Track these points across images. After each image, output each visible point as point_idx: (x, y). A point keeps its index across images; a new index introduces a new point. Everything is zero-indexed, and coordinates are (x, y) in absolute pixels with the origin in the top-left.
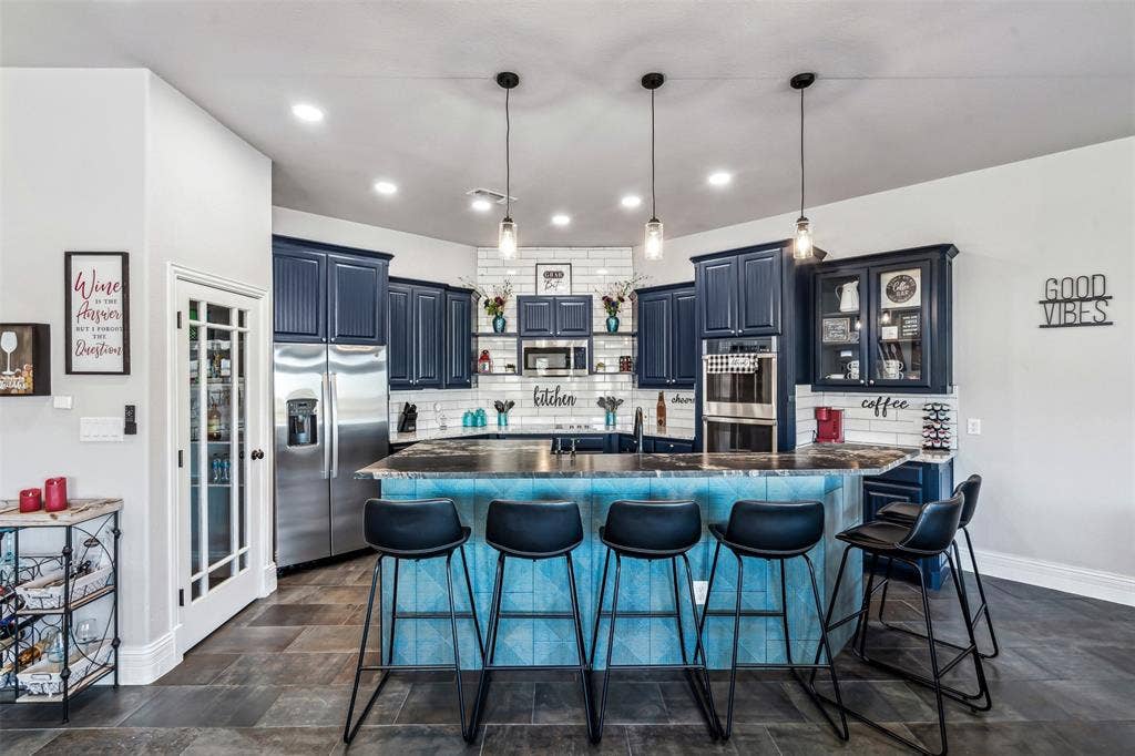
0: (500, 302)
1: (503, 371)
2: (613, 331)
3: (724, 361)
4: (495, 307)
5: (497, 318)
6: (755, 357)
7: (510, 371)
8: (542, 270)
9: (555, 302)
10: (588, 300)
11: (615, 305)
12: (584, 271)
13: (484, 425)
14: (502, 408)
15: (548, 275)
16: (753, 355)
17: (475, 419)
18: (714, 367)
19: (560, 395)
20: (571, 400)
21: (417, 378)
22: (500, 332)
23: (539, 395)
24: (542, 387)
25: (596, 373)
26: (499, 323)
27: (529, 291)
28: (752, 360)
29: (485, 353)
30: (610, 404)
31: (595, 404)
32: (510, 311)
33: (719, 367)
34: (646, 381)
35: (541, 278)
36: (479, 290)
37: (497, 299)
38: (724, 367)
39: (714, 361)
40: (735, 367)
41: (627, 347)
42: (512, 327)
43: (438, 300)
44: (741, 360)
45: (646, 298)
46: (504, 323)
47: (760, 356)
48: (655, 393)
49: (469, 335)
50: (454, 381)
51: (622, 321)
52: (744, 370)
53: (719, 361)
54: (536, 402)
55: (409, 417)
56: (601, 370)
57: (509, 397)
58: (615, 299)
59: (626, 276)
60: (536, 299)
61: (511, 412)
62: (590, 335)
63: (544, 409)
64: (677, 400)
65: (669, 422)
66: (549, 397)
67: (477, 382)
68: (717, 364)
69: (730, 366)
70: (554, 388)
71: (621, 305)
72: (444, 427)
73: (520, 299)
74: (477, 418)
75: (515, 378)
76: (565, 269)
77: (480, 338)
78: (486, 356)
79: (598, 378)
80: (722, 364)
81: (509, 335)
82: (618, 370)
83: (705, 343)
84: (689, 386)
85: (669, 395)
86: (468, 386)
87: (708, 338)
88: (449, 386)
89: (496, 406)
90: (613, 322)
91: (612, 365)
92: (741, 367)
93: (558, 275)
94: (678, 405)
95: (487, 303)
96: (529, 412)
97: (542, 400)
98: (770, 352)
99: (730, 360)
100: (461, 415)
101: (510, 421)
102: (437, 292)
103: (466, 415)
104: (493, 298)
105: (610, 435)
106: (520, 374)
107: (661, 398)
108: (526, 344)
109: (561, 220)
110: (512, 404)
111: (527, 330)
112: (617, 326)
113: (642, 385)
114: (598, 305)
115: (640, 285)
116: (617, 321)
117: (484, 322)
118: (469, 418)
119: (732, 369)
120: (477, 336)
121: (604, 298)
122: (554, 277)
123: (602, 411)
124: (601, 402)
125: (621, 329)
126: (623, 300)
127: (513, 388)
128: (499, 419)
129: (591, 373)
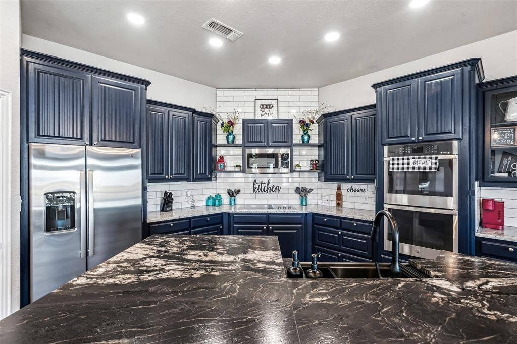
0: (231, 123)
1: (233, 169)
2: (306, 144)
3: (406, 162)
4: (228, 127)
5: (229, 134)
6: (436, 159)
7: (237, 169)
8: (259, 103)
9: (268, 123)
10: (290, 122)
11: (308, 125)
12: (286, 104)
13: (220, 205)
14: (232, 194)
15: (262, 106)
16: (434, 156)
17: (214, 200)
18: (396, 167)
19: (271, 185)
20: (278, 189)
21: (172, 174)
22: (231, 144)
23: (257, 185)
24: (259, 180)
25: (295, 171)
26: (231, 138)
27: (251, 116)
28: (434, 161)
29: (221, 157)
30: (303, 192)
31: (294, 192)
32: (238, 129)
33: (401, 166)
34: (330, 177)
35: (258, 109)
36: (217, 116)
37: (229, 122)
38: (406, 166)
39: (396, 162)
40: (416, 166)
41: (314, 154)
42: (239, 140)
43: (187, 119)
44: (423, 161)
45: (331, 120)
46: (234, 138)
47: (440, 157)
48: (335, 185)
49: (210, 145)
50: (200, 176)
51: (312, 137)
52: (425, 169)
53: (401, 162)
54: (254, 189)
55: (167, 201)
56: (298, 169)
57: (237, 187)
58: (308, 121)
59: (315, 106)
60: (255, 121)
61: (238, 196)
62: (291, 146)
63: (260, 195)
64: (351, 189)
65: (345, 204)
66: (263, 187)
67: (216, 177)
68: (398, 164)
69: (411, 166)
70: (266, 181)
71: (312, 126)
72: (193, 207)
73: (245, 122)
74: (215, 201)
75: (241, 174)
76: (274, 103)
77: (218, 148)
78: (222, 159)
79: (296, 174)
80: (403, 164)
81: (237, 146)
82: (308, 169)
83: (386, 148)
84: (371, 181)
85: (345, 186)
86: (209, 179)
87: (389, 144)
88: (195, 180)
89: (228, 193)
90: (306, 137)
91: (306, 166)
92: (422, 166)
93: (269, 106)
94: (352, 193)
95: (222, 125)
96: (249, 196)
97: (259, 188)
98: (451, 153)
99: (412, 161)
100: (206, 198)
101: (238, 202)
102: (187, 114)
103: (209, 198)
104: (227, 121)
105: (306, 214)
106: (244, 171)
107: (339, 188)
108: (248, 151)
109: (275, 60)
110: (238, 191)
111: (249, 142)
112: (309, 141)
113: (327, 180)
114: (296, 126)
115: (325, 111)
116: (309, 136)
117: (221, 137)
118: (211, 200)
119: (413, 168)
120: (216, 146)
121: (300, 121)
122: (267, 108)
123: (298, 196)
124: (298, 190)
125: (311, 142)
126: (313, 123)
127: (239, 180)
128: (230, 201)
129: (292, 171)
